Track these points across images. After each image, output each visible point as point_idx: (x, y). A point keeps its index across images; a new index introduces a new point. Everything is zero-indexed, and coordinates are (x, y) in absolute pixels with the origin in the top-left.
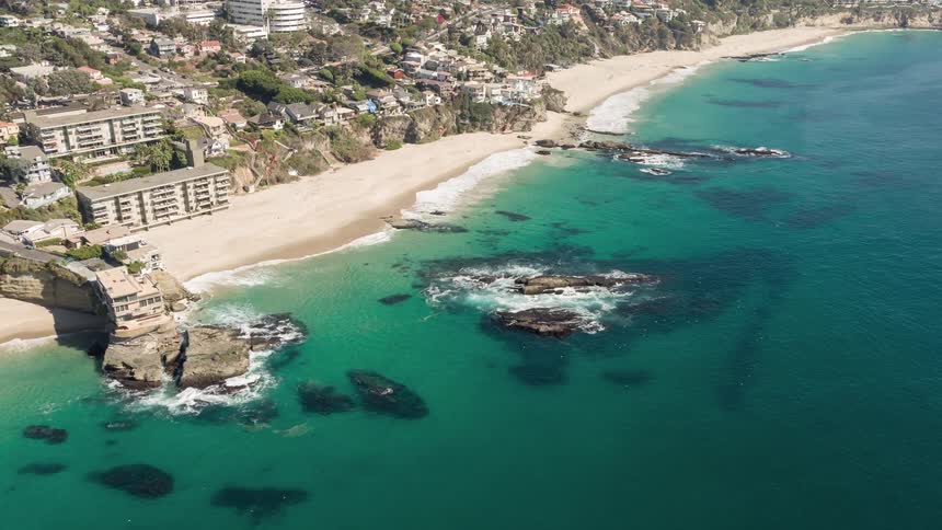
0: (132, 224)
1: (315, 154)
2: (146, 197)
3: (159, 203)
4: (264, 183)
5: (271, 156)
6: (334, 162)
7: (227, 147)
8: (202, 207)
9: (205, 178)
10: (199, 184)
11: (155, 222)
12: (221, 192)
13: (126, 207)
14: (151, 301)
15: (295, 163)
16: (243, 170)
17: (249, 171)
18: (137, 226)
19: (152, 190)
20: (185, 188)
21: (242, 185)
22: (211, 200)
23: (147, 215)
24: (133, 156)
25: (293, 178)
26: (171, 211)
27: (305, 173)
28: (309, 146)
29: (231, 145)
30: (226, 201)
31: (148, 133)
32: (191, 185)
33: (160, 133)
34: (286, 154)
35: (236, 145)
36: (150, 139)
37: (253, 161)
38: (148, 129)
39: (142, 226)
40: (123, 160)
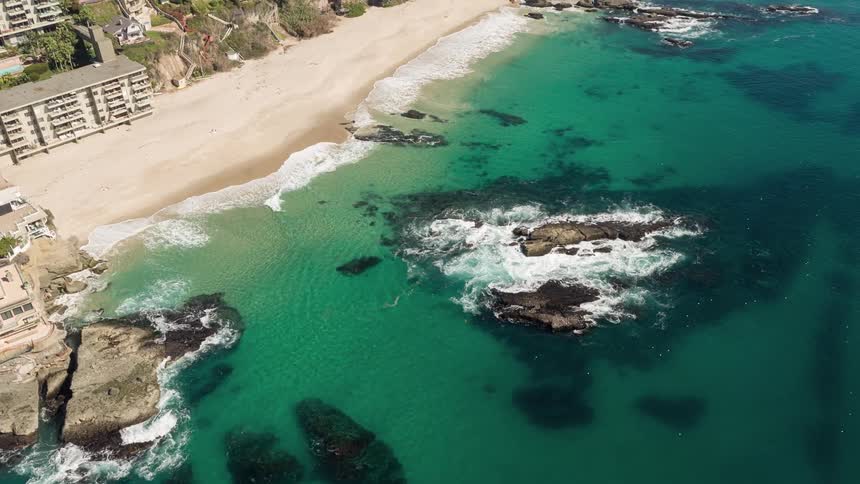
0: (26, 147)
1: (261, 28)
2: (39, 111)
3: (59, 117)
4: (198, 73)
5: (204, 36)
6: (284, 37)
7: (148, 28)
8: (116, 116)
9: (116, 80)
10: (109, 87)
11: (56, 141)
12: (140, 95)
13: (14, 127)
14: (18, 311)
15: (235, 43)
16: (170, 58)
17: (178, 58)
18: (33, 148)
19: (47, 102)
20: (90, 95)
21: (169, 78)
22: (128, 105)
23: (45, 134)
24: (25, 48)
25: (235, 64)
26: (75, 125)
27: (248, 55)
28: (253, 18)
29: (153, 25)
30: (149, 105)
31: (43, 15)
32: (99, 90)
33: (61, 15)
34: (224, 31)
35: (160, 24)
36: (46, 23)
37: (182, 45)
38: (42, 11)
39: (41, 148)
40: (12, 55)
